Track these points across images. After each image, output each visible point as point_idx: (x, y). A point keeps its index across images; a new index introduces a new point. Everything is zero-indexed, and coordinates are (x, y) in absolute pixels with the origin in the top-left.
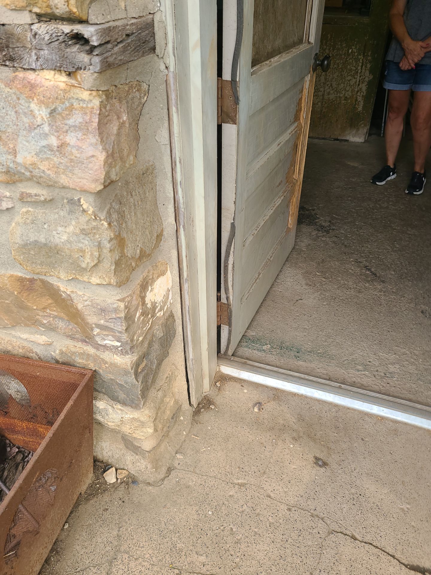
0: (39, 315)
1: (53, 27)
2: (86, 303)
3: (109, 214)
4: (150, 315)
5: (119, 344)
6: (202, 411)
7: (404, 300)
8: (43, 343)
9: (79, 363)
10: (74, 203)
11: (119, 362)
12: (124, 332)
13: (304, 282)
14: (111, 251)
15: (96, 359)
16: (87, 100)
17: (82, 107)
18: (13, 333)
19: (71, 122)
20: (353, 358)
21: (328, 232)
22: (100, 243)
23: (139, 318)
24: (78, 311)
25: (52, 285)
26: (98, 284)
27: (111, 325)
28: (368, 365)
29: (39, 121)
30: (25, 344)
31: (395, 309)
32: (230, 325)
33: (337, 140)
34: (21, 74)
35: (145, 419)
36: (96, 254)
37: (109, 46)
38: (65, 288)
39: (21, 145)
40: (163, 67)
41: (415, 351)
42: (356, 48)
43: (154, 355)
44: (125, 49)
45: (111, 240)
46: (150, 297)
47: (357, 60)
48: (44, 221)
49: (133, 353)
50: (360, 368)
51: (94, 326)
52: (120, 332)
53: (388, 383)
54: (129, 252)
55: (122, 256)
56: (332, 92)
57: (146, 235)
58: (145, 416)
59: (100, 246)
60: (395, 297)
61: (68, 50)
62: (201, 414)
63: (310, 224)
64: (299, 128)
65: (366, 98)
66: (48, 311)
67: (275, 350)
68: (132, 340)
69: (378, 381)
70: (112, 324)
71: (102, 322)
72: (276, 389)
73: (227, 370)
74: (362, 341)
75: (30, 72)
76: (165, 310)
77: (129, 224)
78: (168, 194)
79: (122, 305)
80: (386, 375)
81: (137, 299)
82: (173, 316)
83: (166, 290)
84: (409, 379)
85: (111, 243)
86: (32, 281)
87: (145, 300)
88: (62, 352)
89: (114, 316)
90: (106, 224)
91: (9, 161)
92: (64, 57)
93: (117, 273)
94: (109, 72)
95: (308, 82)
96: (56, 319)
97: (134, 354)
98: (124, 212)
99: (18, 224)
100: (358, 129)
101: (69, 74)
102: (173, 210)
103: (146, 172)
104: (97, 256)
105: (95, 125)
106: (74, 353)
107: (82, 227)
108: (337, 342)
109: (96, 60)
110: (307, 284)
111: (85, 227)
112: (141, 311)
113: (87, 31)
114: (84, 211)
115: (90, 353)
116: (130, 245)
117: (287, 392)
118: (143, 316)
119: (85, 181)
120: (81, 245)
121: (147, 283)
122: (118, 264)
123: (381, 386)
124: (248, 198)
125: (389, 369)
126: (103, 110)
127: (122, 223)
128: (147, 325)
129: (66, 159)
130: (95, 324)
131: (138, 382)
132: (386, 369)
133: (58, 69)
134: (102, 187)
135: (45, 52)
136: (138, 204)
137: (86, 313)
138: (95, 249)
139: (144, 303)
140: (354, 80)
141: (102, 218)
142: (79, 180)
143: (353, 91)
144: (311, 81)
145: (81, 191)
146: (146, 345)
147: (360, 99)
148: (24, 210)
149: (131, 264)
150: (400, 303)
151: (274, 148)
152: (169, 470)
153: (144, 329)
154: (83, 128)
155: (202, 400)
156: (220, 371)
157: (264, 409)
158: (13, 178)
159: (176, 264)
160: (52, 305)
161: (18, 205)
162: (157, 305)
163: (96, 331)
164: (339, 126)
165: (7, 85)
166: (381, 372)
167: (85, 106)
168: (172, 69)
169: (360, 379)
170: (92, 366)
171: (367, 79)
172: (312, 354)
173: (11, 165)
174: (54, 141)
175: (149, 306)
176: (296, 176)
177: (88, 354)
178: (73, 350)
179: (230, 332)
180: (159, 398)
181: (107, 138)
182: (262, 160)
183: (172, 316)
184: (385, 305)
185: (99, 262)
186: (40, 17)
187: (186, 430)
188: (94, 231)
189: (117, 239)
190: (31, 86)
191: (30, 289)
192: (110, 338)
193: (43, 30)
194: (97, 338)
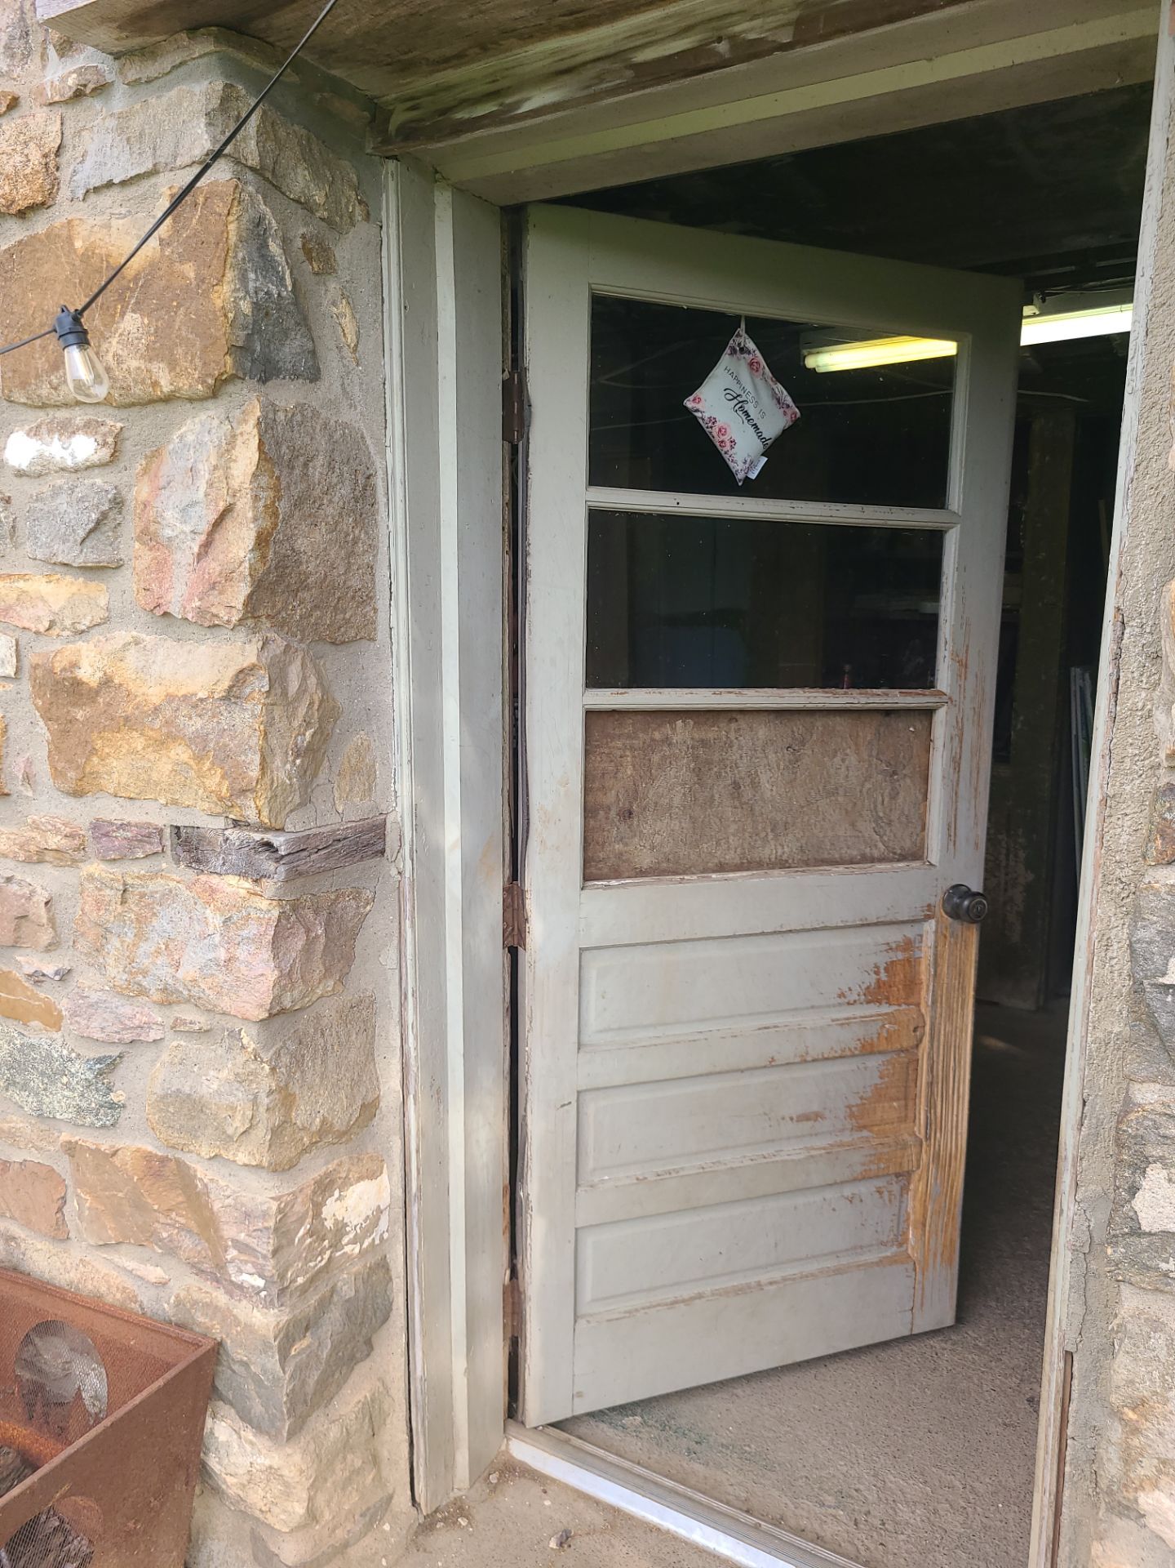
0: (159, 1222)
1: (245, 833)
2: (228, 1201)
3: (278, 1054)
4: (327, 1241)
5: (260, 1283)
6: (438, 1526)
7: (997, 1367)
8: (154, 1281)
9: (200, 1324)
10: (235, 1035)
11: (258, 1323)
12: (270, 1256)
14: (268, 1109)
15: (227, 1317)
16: (265, 909)
17: (259, 918)
18: (116, 1258)
19: (245, 933)
20: (821, 1476)
22: (256, 1097)
23: (303, 1239)
24: (213, 1213)
25: (189, 1168)
26: (246, 1165)
27: (253, 1242)
28: (852, 1498)
29: (211, 930)
30: (130, 1283)
31: (964, 1384)
34: (204, 878)
35: (292, 1474)
36: (249, 1113)
37: (305, 853)
38: (203, 1172)
39: (187, 957)
40: (394, 872)
41: (977, 1484)
43: (327, 1330)
44: (328, 857)
45: (271, 1093)
46: (332, 1210)
48: (195, 1060)
49: (282, 1305)
50: (829, 1499)
51: (230, 1243)
52: (264, 1257)
53: (881, 1544)
54: (300, 1116)
55: (285, 1122)
57: (340, 1099)
58: (293, 1468)
59: (255, 1101)
60: (976, 1358)
61: (257, 856)
62: (435, 1532)
65: (1026, 918)
66: (173, 1215)
67: (647, 1429)
68: (282, 1277)
69: (860, 1536)
70: (255, 1241)
71: (242, 1236)
72: (616, 1511)
73: (522, 1451)
74: (857, 1443)
75: (215, 875)
76: (365, 1246)
77: (309, 1076)
78: (392, 1042)
79: (274, 1206)
80: (884, 1524)
81: (303, 1202)
82: (388, 1269)
83: (374, 1207)
84: (936, 1542)
85: (271, 1098)
86: (164, 1160)
87: (321, 1209)
88: (179, 1303)
89: (260, 1225)
90: (267, 1068)
91: (169, 975)
92: (250, 864)
93: (273, 1148)
94: (299, 881)
96: (183, 1233)
97: (283, 1308)
98: (303, 1056)
99: (163, 1064)
101: (256, 881)
102: (399, 1067)
103: (357, 1005)
104: (250, 1117)
105: (270, 938)
106: (195, 1303)
107: (237, 1071)
108: (797, 1436)
109: (282, 869)
111: (240, 1071)
112: (308, 1226)
113: (278, 840)
114: (243, 1047)
115: (219, 1304)
116: (302, 1107)
117: (638, 1519)
118: (311, 1237)
119: (248, 1006)
120: (232, 1099)
121: (332, 1182)
122: (276, 1132)
123: (863, 1548)
125: (896, 1513)
126: (284, 922)
127: (296, 1072)
128: (319, 1258)
129: (232, 977)
130: (232, 1240)
131: (284, 1372)
132: (891, 1512)
133: (243, 875)
134: (267, 1015)
135: (233, 858)
136: (333, 1049)
137: (223, 1220)
138: (250, 1105)
139: (317, 1214)
141: (265, 1060)
142: (243, 1004)
145: (243, 1019)
146: (313, 1300)
148: (175, 1043)
149: (302, 1139)
150: (983, 1372)
153: (312, 1264)
154: (256, 940)
155: (447, 1505)
156: (507, 1451)
157: (573, 1547)
158: (170, 998)
160: (182, 1206)
161: (170, 1035)
162: (348, 1229)
163: (232, 1253)
165: (188, 888)
166: (875, 1517)
167: (262, 916)
168: (407, 874)
169: (821, 1525)
170: (218, 1332)
172: (728, 1452)
173: (170, 981)
174: (222, 954)
175: (329, 1224)
177: (217, 1306)
178: (196, 1296)
180: (331, 1439)
181: (285, 953)
183: (383, 1266)
184: (945, 1372)
185: (250, 1127)
186: (236, 824)
187: (390, 1557)
188: (251, 1078)
189: (280, 1092)
190: (213, 891)
191: (158, 1175)
192: (249, 1268)
193: (234, 835)
194: (231, 1269)
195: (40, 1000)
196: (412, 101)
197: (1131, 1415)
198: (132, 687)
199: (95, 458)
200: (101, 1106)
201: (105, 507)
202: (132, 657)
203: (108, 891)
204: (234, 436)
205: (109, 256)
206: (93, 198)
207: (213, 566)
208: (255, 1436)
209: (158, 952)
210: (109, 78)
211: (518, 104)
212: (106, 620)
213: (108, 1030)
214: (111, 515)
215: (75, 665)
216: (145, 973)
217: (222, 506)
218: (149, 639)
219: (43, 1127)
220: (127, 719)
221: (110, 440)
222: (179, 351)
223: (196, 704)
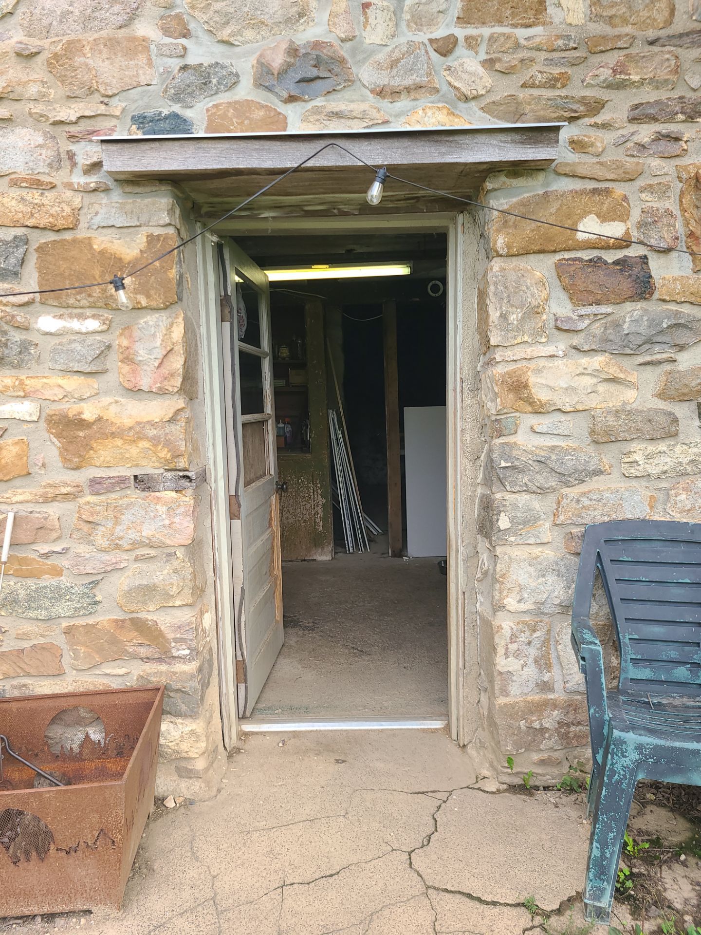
0: (126, 646)
1: (173, 473)
2: (168, 625)
3: (190, 560)
4: (205, 634)
5: (188, 652)
6: (233, 756)
7: (389, 663)
8: (123, 674)
9: (153, 683)
10: (171, 555)
11: (187, 670)
12: (194, 638)
13: (300, 666)
14: (190, 580)
16: (187, 501)
18: (97, 672)
19: (177, 512)
21: (313, 630)
23: (201, 632)
24: (160, 632)
25: (142, 618)
26: (179, 606)
27: (184, 636)
29: (161, 513)
31: (382, 670)
32: (246, 682)
33: (305, 560)
34: (153, 494)
35: (200, 731)
36: (181, 584)
37: (197, 479)
38: (152, 617)
39: (145, 527)
40: (209, 488)
41: (402, 691)
42: (304, 478)
43: (205, 671)
45: (191, 573)
47: (308, 488)
48: (147, 570)
49: (197, 659)
50: (360, 708)
51: (171, 641)
52: (191, 640)
54: (198, 583)
55: (195, 585)
56: (290, 517)
57: (202, 578)
59: (184, 578)
60: (381, 662)
61: (179, 482)
63: (294, 626)
64: (273, 532)
65: (324, 519)
66: (135, 640)
67: (286, 712)
68: (198, 647)
70: (186, 635)
71: (178, 636)
72: (295, 732)
73: (247, 727)
74: (359, 693)
75: (158, 492)
76: (209, 639)
77: (197, 568)
78: (210, 557)
79: (193, 619)
81: (199, 618)
83: (210, 624)
85: (191, 575)
86: (124, 620)
87: (202, 621)
88: (139, 678)
89: (187, 628)
90: (189, 564)
91: (136, 536)
92: (176, 485)
93: (193, 594)
95: (274, 499)
96: (140, 646)
98: (194, 560)
99: (128, 577)
100: (323, 548)
101: (179, 492)
102: (213, 567)
103: (200, 543)
105: (191, 511)
106: (150, 674)
107: (174, 569)
108: (339, 697)
109: (193, 485)
110: (303, 667)
111: (176, 568)
112: (201, 627)
113: (190, 474)
114: (178, 558)
115: (163, 670)
116: (197, 580)
117: (304, 731)
119: (181, 540)
120: (171, 580)
121: (202, 612)
124: (250, 572)
126: (194, 505)
127: (195, 566)
128: (204, 641)
129: (172, 531)
130: (173, 639)
131: (199, 686)
133: (173, 490)
134: (190, 542)
135: (168, 484)
137: (167, 632)
138: (181, 581)
140: (309, 505)
141: (187, 561)
142: (178, 540)
143: (309, 514)
144: (276, 499)
145: (178, 546)
147: (318, 520)
148: (135, 566)
149: (198, 593)
150: (386, 665)
151: (259, 543)
152: (219, 791)
154: (185, 514)
155: (233, 749)
156: (242, 730)
157: (287, 744)
158: (134, 547)
159: (214, 606)
160: (139, 635)
161: (132, 563)
162: (207, 630)
163: (173, 644)
164: (304, 547)
165: (144, 499)
167: (186, 504)
168: (213, 488)
170: (165, 681)
171: (320, 503)
172: (319, 708)
173: (137, 539)
174: (167, 522)
175: (204, 628)
176: (276, 572)
178: (149, 671)
179: (246, 688)
181: (194, 517)
182: (253, 548)
184: (374, 669)
185: (182, 589)
186: (169, 470)
187: (225, 767)
188: (182, 570)
189: (194, 573)
190: (158, 498)
191: (122, 627)
192: (184, 647)
193: (169, 475)
194: (173, 651)
195: (48, 565)
196: (212, 204)
197: (501, 579)
198: (113, 420)
199: (100, 329)
200: (90, 604)
201: (103, 349)
202: (113, 409)
203: (98, 507)
204: (173, 323)
205: (115, 254)
206: (100, 230)
207: (164, 371)
208: (183, 720)
209: (129, 528)
210: (111, 187)
211: (260, 214)
212: (97, 394)
213: (97, 568)
214: (105, 351)
215: (80, 413)
216: (120, 538)
217: (169, 348)
218: (123, 400)
219: (46, 625)
220: (113, 433)
221: (107, 322)
222: (152, 292)
223: (153, 424)
